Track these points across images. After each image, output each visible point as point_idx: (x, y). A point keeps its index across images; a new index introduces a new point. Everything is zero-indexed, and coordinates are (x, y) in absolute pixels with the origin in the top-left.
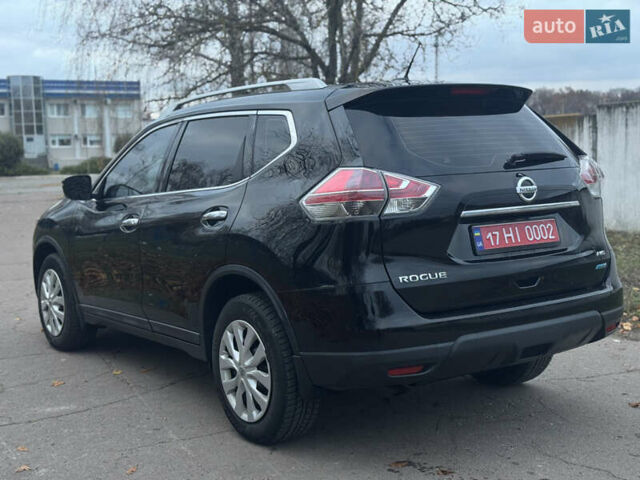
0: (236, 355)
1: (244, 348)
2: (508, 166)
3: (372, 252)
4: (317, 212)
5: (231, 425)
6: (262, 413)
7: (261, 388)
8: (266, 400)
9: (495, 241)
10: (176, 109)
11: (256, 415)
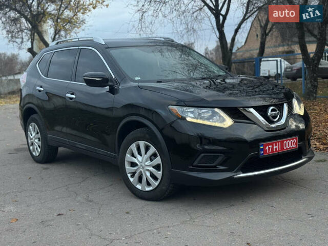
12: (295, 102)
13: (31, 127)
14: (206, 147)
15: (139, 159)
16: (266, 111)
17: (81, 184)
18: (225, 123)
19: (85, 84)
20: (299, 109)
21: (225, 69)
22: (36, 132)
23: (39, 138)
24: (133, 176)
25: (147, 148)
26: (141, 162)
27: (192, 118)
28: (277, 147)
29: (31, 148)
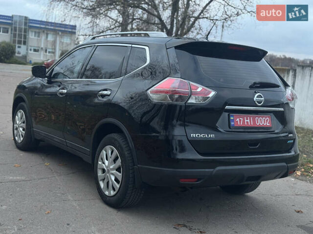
0: (107, 162)
1: (111, 160)
2: (251, 87)
3: (180, 121)
4: (155, 98)
5: (99, 196)
6: (115, 192)
7: (116, 180)
8: (118, 186)
9: (240, 122)
10: (92, 39)
11: (113, 193)
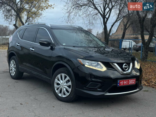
12: (136, 63)
13: (12, 62)
14: (93, 79)
15: (61, 82)
16: (122, 65)
17: (33, 91)
18: (103, 69)
19: (39, 44)
20: (137, 66)
21: (105, 44)
22: (14, 64)
23: (15, 68)
24: (57, 89)
25: (65, 77)
26: (62, 84)
27: (88, 65)
28: (126, 82)
29: (11, 71)
